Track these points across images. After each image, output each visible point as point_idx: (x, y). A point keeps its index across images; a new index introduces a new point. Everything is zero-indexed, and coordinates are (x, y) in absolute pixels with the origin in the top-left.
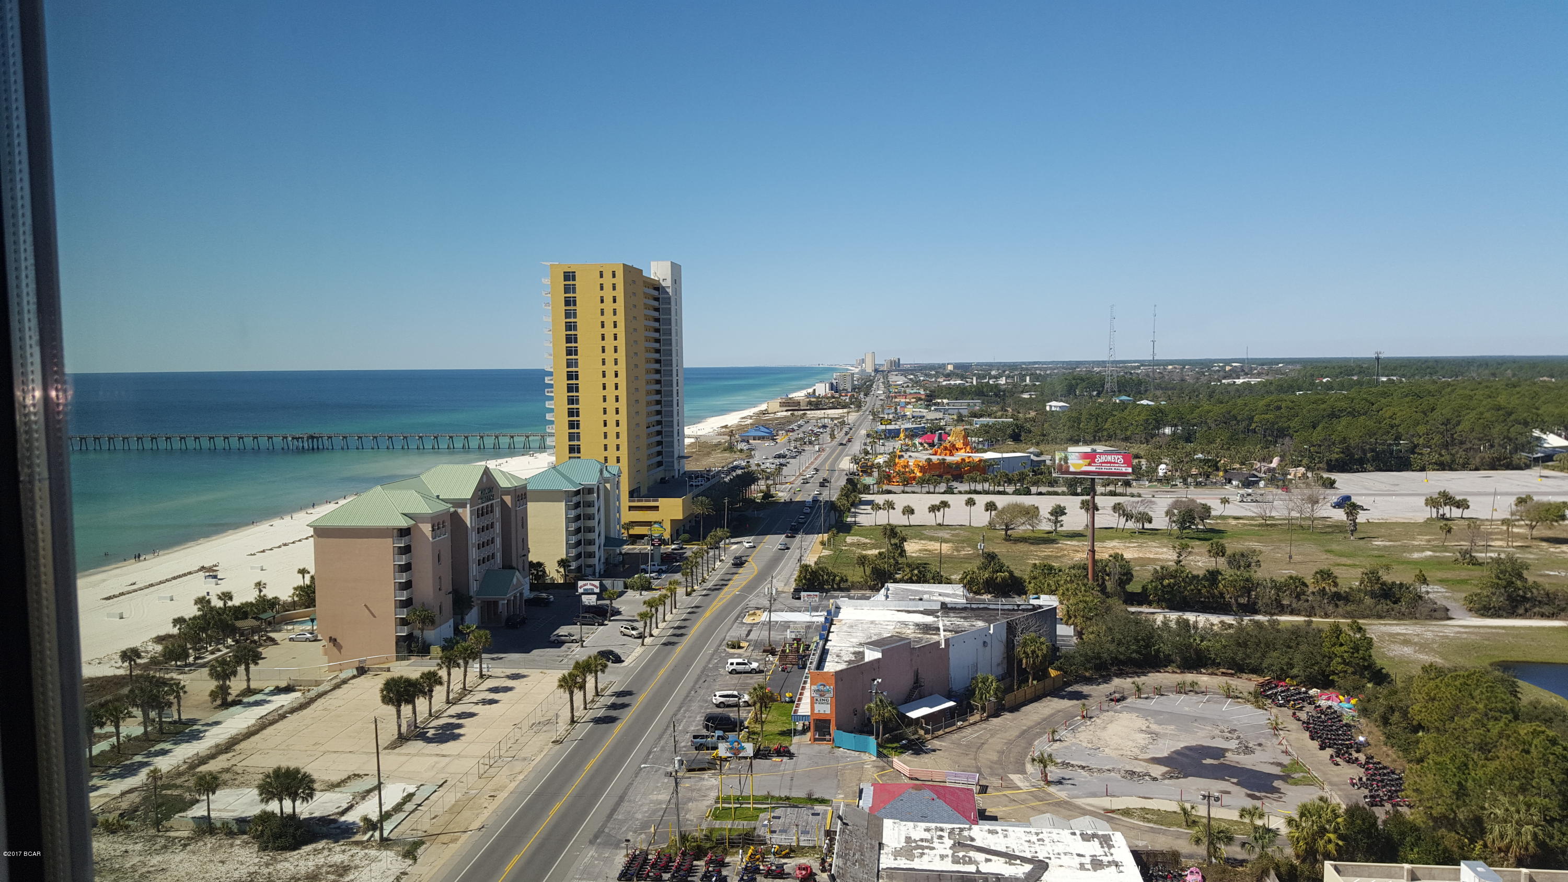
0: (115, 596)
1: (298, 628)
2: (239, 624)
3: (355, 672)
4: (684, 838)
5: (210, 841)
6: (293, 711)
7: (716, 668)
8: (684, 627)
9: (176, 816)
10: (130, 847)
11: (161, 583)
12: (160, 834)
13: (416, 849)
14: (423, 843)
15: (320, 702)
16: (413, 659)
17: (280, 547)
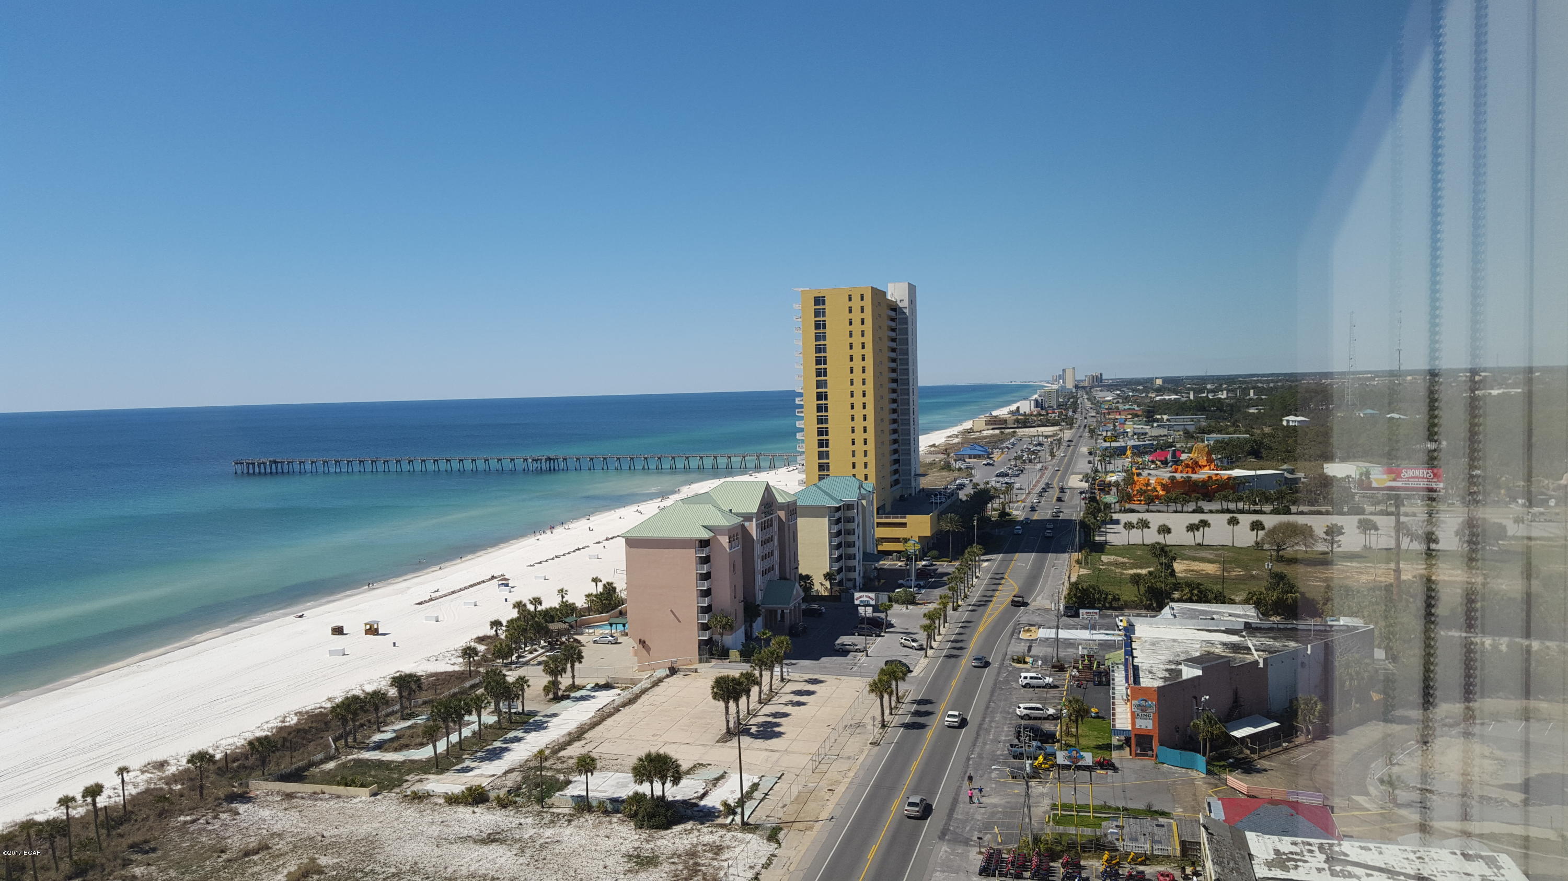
0: (426, 602)
1: (599, 631)
2: (553, 626)
3: (668, 672)
4: (1036, 839)
5: (590, 819)
6: (624, 705)
7: (1007, 681)
8: (962, 641)
9: (557, 794)
10: (522, 821)
11: (461, 590)
12: (545, 810)
13: (776, 834)
14: (781, 829)
15: (644, 698)
16: (714, 662)
17: (553, 559)
